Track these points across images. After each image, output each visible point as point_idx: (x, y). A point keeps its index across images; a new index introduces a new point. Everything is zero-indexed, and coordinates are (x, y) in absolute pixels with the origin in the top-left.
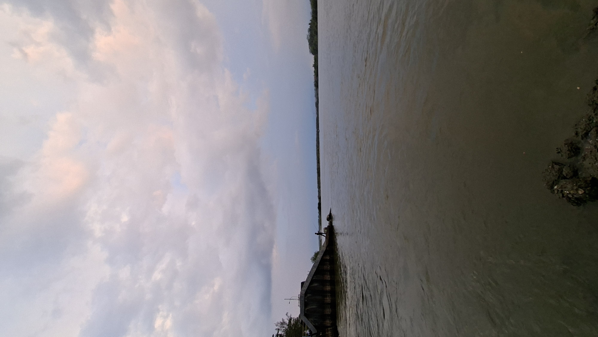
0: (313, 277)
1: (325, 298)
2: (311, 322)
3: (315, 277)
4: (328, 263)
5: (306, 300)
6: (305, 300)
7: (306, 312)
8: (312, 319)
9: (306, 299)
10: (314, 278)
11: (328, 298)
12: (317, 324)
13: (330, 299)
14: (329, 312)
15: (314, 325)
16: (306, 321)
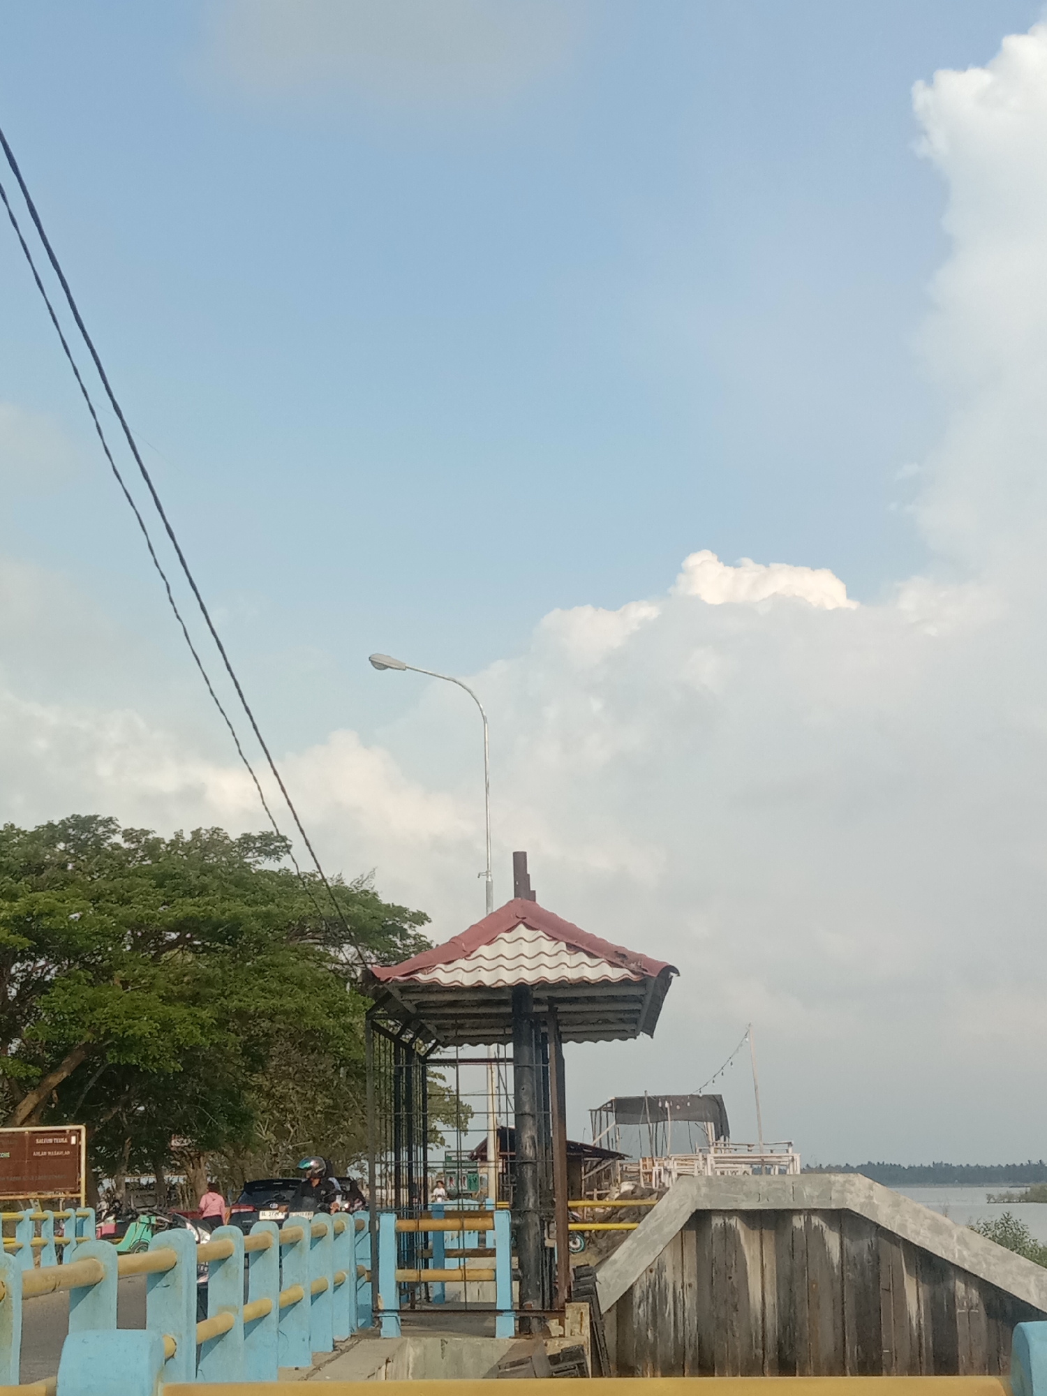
0: (969, 1277)
2: (657, 1269)
3: (974, 1293)
5: (798, 1222)
6: (799, 1212)
7: (717, 1222)
8: (668, 1275)
9: (808, 1222)
10: (960, 1287)
12: (641, 1312)
15: (638, 1293)
16: (659, 1228)
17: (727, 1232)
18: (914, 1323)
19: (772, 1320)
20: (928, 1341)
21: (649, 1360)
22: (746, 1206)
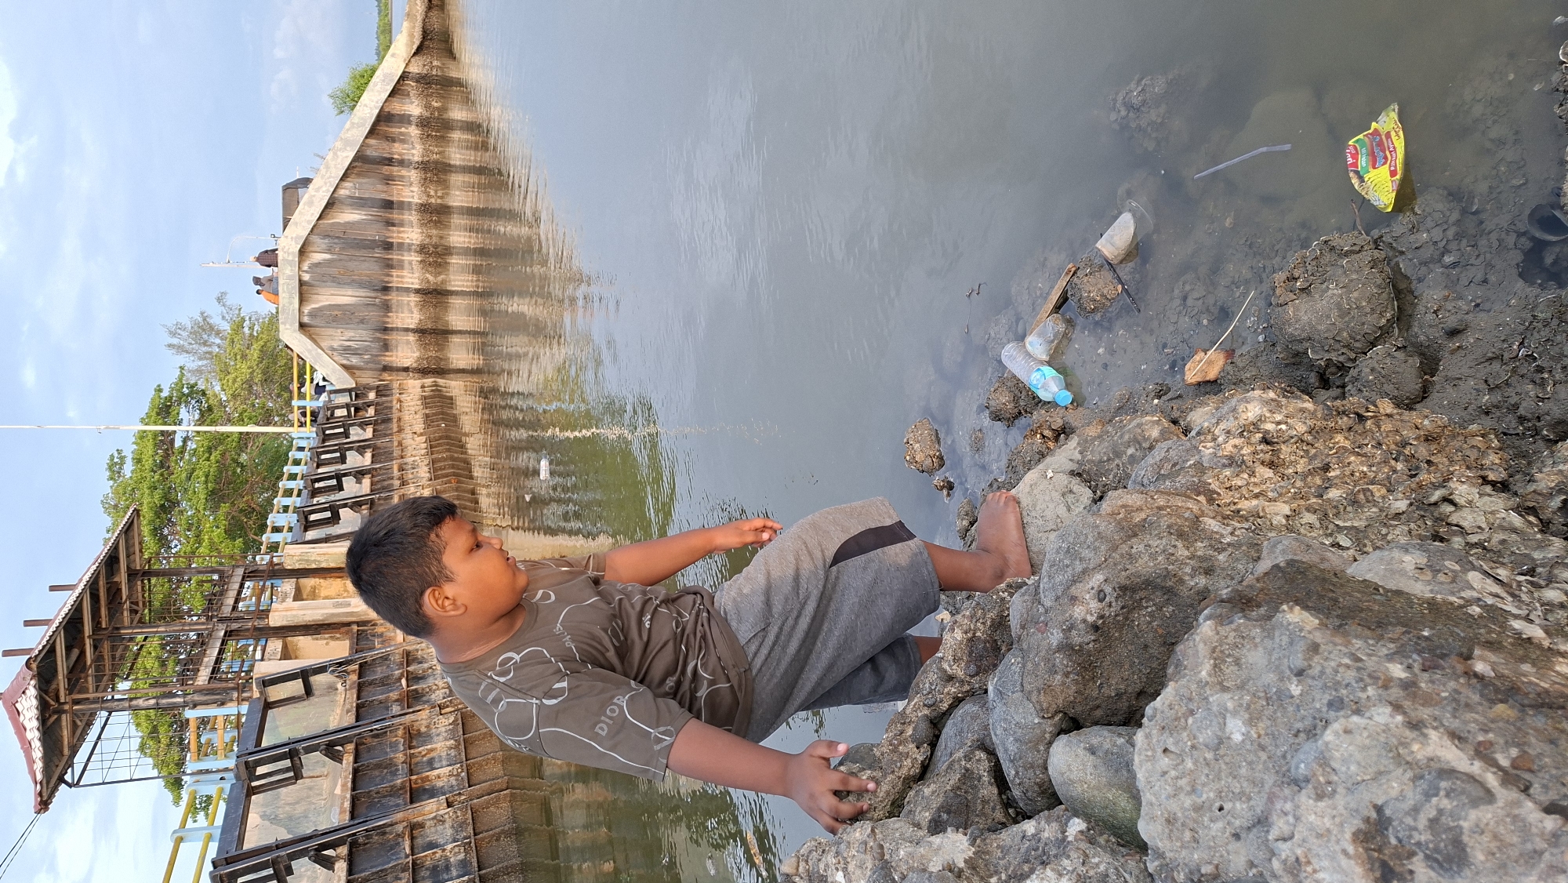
0: (338, 188)
1: (394, 273)
2: (332, 351)
3: (346, 184)
4: (414, 131)
5: (306, 277)
6: (300, 276)
7: (306, 320)
8: (335, 345)
9: (306, 272)
10: (344, 192)
11: (405, 273)
12: (355, 361)
13: (416, 275)
14: (410, 321)
15: (345, 362)
16: (309, 351)
17: (312, 314)
18: (364, 217)
19: (362, 292)
20: (375, 211)
21: (379, 358)
22: (297, 306)
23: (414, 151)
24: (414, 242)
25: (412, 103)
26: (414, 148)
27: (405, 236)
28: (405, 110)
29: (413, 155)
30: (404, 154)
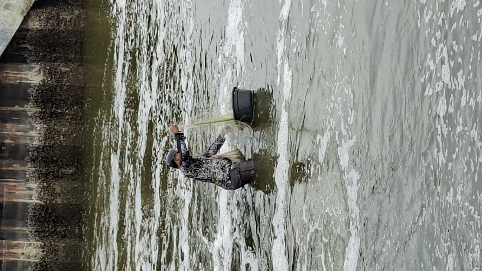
23: (33, 133)
24: (32, 260)
25: (31, 69)
26: (32, 128)
27: (20, 251)
28: (21, 79)
29: (32, 138)
30: (19, 137)
